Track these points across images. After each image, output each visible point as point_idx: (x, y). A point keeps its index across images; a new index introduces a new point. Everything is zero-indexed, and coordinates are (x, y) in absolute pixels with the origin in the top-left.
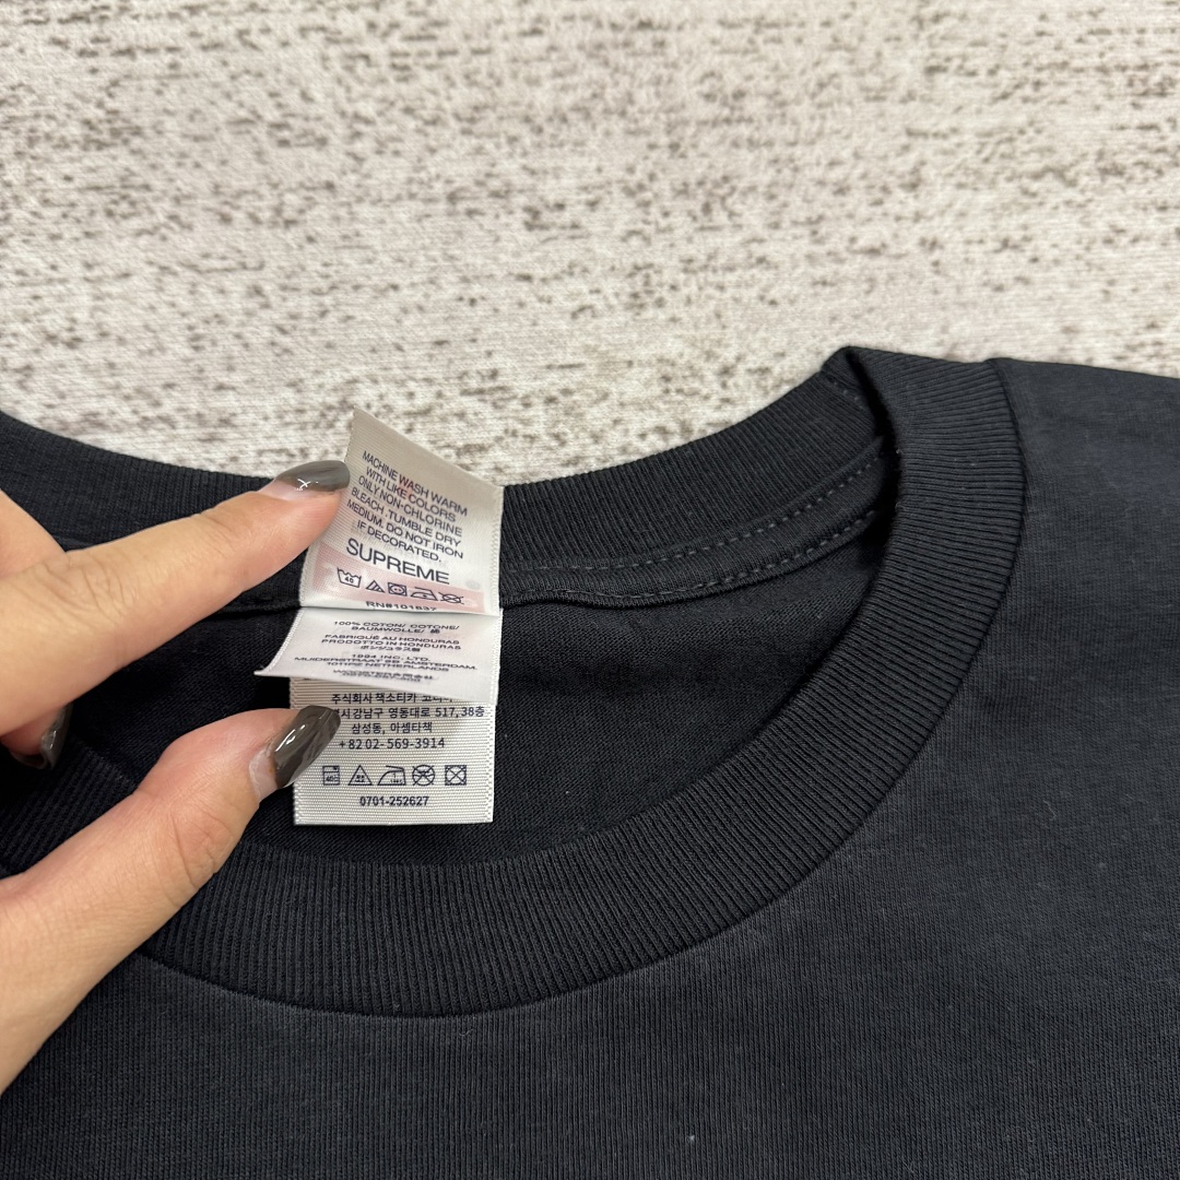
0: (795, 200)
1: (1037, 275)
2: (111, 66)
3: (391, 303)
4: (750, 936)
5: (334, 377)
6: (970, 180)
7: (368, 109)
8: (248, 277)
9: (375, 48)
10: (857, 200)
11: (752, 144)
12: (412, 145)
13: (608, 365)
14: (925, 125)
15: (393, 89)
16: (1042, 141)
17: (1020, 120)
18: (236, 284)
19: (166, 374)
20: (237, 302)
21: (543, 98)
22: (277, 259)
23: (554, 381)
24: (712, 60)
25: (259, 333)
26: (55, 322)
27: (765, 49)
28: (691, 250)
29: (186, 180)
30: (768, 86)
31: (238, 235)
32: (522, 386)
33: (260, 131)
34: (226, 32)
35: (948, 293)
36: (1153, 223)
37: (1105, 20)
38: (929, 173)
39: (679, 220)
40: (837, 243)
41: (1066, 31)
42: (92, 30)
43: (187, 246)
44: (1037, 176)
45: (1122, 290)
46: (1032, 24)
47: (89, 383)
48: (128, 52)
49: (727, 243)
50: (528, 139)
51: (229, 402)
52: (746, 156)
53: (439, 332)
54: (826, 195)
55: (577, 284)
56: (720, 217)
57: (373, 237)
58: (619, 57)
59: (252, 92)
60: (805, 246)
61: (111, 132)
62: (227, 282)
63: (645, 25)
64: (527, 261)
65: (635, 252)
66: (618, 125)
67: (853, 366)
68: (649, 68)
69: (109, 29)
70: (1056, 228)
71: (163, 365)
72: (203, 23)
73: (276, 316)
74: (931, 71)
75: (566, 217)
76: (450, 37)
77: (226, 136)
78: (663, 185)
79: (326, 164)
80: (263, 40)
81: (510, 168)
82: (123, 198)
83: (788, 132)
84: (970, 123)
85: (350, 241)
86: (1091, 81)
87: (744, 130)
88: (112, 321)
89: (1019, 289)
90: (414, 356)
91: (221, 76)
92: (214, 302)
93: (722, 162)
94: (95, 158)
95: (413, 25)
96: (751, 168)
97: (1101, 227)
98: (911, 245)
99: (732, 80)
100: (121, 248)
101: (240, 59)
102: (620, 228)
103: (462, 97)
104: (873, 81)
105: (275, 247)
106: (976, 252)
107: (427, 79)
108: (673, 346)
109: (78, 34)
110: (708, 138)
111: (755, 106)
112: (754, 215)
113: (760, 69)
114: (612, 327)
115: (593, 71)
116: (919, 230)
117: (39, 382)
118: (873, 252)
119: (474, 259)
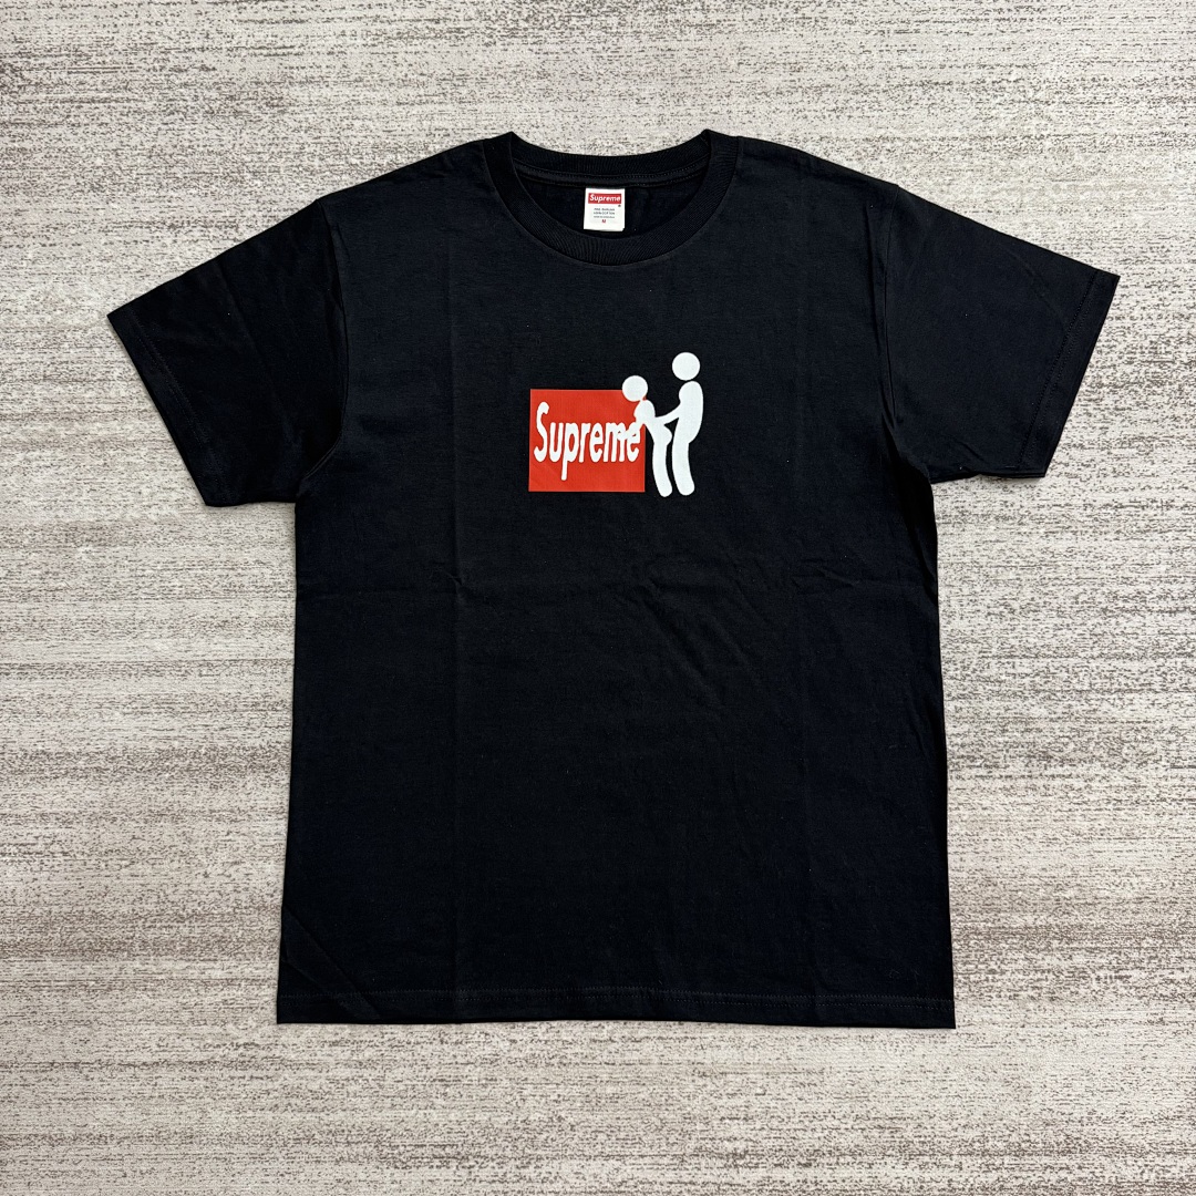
0: (699, 98)
1: (754, 120)
2: (543, 57)
3: (605, 121)
4: (666, 256)
5: (592, 138)
6: (743, 95)
7: (602, 71)
8: (575, 113)
9: (604, 55)
10: (714, 100)
11: (691, 84)
12: (611, 82)
13: (651, 138)
14: (734, 80)
15: (608, 66)
16: (764, 84)
17: (759, 78)
18: (572, 115)
19: (557, 135)
20: (572, 120)
21: (643, 70)
22: (580, 109)
23: (639, 141)
24: (685, 60)
25: (577, 127)
26: (534, 122)
27: (698, 57)
28: (672, 111)
29: (561, 88)
30: (697, 68)
31: (572, 103)
32: (632, 142)
33: (577, 76)
34: (569, 49)
35: (731, 124)
36: (786, 108)
37: (789, 49)
38: (733, 93)
39: (671, 103)
40: (707, 111)
41: (777, 52)
42: (538, 47)
43: (561, 105)
44: (760, 94)
45: (774, 125)
46: (769, 50)
47: (541, 137)
48: (547, 53)
49: (682, 109)
50: (639, 81)
51: (570, 143)
52: (689, 87)
53: (615, 128)
54: (707, 98)
55: (646, 118)
56: (681, 103)
57: (602, 105)
58: (662, 59)
59: (575, 66)
60: (700, 111)
61: (543, 75)
62: (570, 114)
63: (669, 50)
64: (635, 112)
65: (660, 111)
66: (660, 78)
67: (707, 134)
68: (670, 62)
69: (542, 47)
70: (761, 108)
71: (557, 134)
72: (564, 46)
73: (580, 123)
74: (739, 64)
75: (646, 101)
76: (622, 52)
77: (569, 77)
78: (668, 94)
79: (592, 86)
80: (578, 51)
81: (634, 88)
82: (547, 92)
83: (700, 81)
84: (746, 79)
85: (596, 106)
86: (781, 68)
87: (690, 80)
88: (545, 123)
89: (749, 124)
90: (609, 134)
91: (568, 61)
92: (567, 119)
93: (683, 88)
94: (540, 81)
95: (613, 48)
96: (690, 90)
97: (773, 108)
98: (725, 112)
99: (689, 66)
100: (547, 105)
101: (573, 57)
102: (658, 105)
103: (624, 69)
104: (724, 67)
105: (580, 106)
106: (740, 114)
107: (616, 64)
108: (666, 134)
109: (535, 48)
110: (681, 82)
111: (693, 74)
112: (689, 102)
113: (696, 63)
114: (653, 129)
115: (656, 63)
116: (727, 108)
117: (530, 135)
118: (716, 113)
119: (624, 111)
